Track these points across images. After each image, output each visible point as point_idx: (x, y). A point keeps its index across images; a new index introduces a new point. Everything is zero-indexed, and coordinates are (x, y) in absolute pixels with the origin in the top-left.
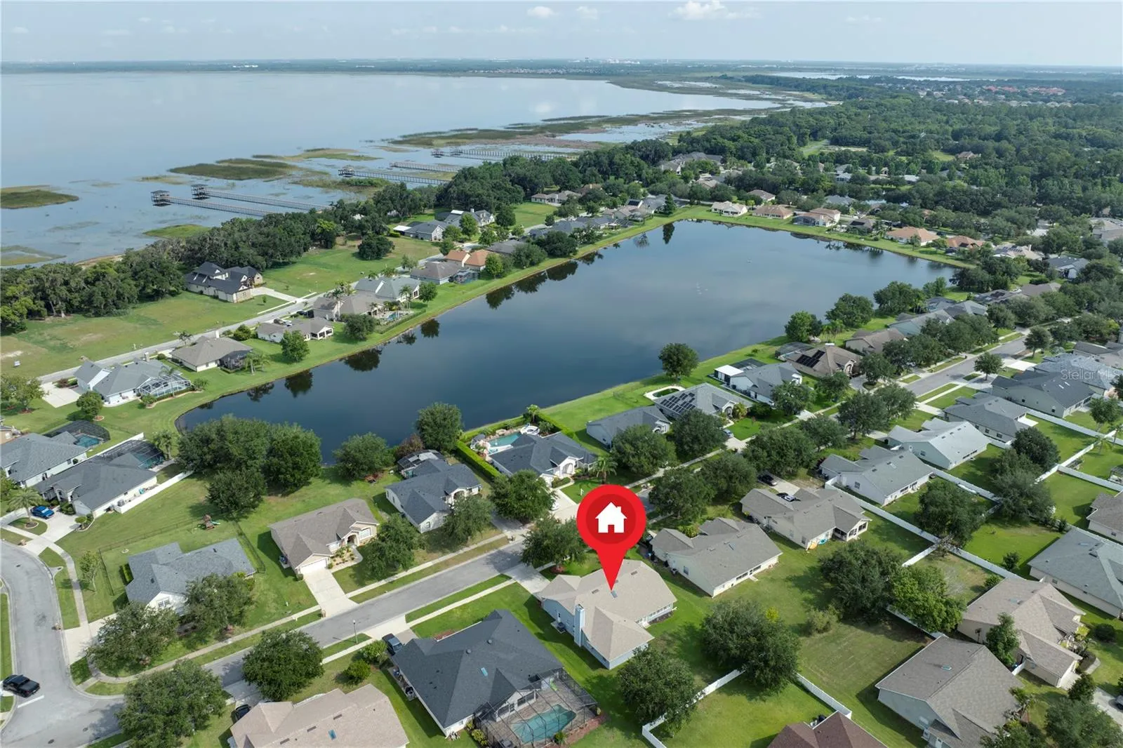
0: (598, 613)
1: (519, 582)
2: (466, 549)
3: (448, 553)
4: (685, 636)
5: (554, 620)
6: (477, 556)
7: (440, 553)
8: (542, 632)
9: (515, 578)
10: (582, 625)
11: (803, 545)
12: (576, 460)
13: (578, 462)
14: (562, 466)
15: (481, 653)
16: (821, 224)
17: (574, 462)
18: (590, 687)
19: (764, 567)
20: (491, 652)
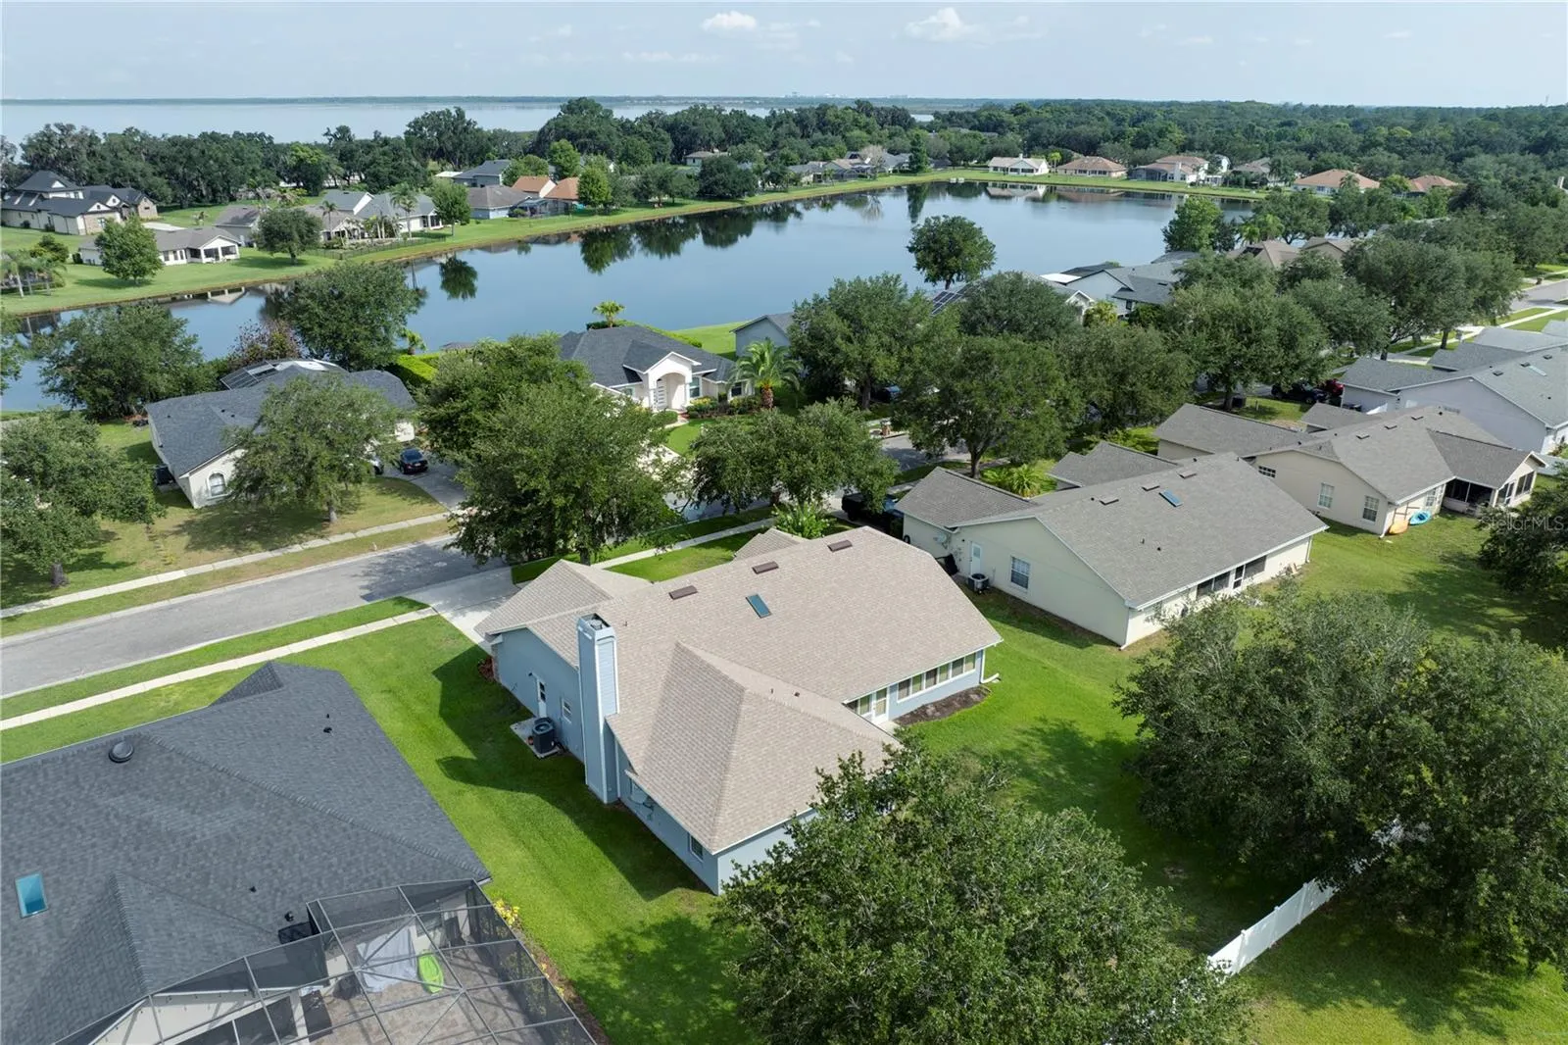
0: (686, 668)
1: (446, 615)
2: (315, 543)
3: (251, 551)
4: (1048, 764)
5: (522, 713)
6: (343, 557)
7: (227, 551)
8: (468, 754)
9: (437, 605)
11: (1367, 524)
12: (694, 369)
13: (701, 378)
14: (654, 374)
15: (52, 802)
16: (1177, 178)
17: (689, 376)
18: (622, 975)
19: (1273, 569)
20: (112, 801)
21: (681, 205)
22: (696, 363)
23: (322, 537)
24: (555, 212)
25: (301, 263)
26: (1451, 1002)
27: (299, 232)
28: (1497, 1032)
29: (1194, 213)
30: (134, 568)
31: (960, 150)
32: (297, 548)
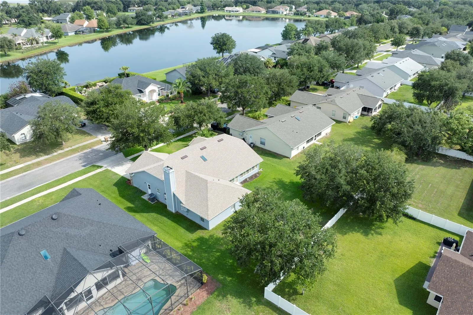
0: (189, 176)
1: (110, 168)
2: (60, 152)
3: (41, 156)
5: (144, 193)
6: (71, 155)
7: (34, 157)
8: (132, 206)
9: (105, 166)
10: (174, 189)
11: (344, 120)
12: (159, 88)
13: (160, 90)
14: (147, 90)
15: (41, 232)
16: (281, 13)
17: (157, 90)
18: (191, 251)
19: (323, 134)
20: (56, 230)
21: (131, 27)
22: (159, 86)
23: (62, 150)
24: (90, 32)
25: (9, 55)
26: (371, 229)
27: (7, 45)
28: (381, 234)
29: (289, 28)
30: (6, 165)
31: (215, 5)
32: (55, 154)
